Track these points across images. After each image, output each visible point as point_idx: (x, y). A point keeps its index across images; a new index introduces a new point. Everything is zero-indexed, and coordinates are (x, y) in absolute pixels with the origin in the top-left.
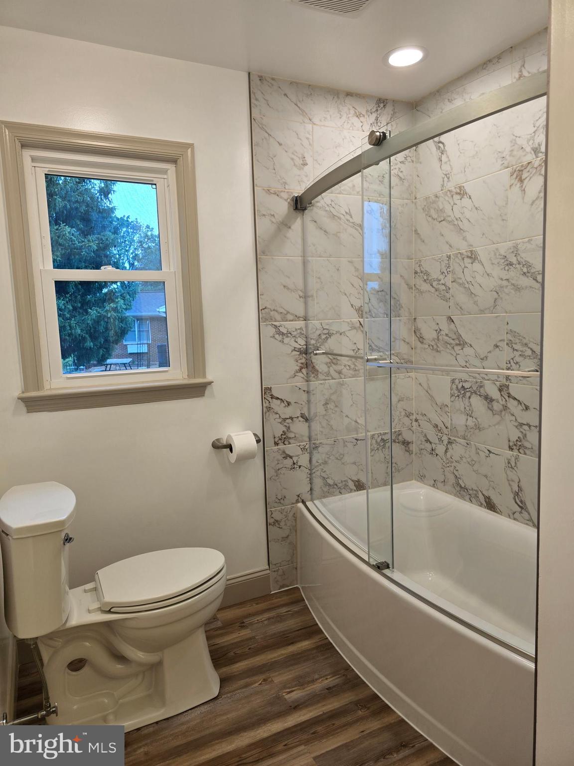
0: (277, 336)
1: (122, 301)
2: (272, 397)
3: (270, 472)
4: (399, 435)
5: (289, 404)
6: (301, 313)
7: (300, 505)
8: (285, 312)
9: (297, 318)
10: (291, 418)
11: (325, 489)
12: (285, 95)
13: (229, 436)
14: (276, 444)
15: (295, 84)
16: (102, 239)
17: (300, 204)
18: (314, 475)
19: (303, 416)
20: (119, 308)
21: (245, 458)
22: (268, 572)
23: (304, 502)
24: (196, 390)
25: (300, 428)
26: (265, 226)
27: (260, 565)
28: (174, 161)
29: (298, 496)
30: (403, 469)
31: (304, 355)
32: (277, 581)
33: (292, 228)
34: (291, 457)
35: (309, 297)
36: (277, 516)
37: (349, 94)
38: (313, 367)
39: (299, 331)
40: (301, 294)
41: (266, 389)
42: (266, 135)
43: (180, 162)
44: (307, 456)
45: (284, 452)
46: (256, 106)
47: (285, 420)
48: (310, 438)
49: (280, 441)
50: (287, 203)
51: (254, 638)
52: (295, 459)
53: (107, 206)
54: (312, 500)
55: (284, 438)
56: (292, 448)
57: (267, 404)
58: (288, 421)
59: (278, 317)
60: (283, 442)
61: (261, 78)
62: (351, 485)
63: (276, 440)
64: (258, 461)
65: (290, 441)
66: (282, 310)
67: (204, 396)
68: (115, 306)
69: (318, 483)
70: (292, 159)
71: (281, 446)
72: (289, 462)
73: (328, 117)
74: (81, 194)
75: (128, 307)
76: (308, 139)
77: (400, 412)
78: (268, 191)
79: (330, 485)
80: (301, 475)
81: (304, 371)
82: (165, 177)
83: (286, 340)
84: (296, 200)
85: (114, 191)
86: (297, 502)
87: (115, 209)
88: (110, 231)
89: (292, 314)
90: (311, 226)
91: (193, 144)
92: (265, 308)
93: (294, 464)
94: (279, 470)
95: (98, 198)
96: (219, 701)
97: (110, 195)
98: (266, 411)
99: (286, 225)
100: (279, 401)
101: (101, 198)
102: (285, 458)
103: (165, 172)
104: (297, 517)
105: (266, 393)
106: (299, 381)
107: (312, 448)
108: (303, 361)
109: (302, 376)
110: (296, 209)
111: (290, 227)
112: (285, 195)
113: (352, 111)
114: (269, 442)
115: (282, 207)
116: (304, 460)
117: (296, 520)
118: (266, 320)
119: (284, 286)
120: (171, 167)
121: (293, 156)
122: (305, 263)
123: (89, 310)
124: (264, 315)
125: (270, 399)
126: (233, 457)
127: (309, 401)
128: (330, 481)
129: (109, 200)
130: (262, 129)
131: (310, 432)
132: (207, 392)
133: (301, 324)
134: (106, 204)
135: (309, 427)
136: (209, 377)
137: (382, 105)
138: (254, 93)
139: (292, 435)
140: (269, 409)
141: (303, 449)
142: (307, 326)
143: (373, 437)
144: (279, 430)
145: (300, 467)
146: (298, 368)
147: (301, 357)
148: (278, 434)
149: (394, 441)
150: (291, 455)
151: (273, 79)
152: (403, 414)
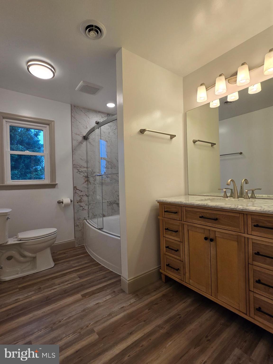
0: (78, 172)
1: (40, 172)
2: (77, 189)
3: (76, 211)
4: (116, 201)
5: (82, 191)
6: (86, 166)
7: (85, 221)
8: (81, 166)
9: (84, 167)
10: (82, 195)
11: (93, 216)
12: (81, 111)
13: (62, 199)
14: (78, 203)
15: (84, 108)
16: (34, 150)
17: (85, 138)
18: (89, 212)
19: (86, 195)
20: (39, 174)
21: (67, 206)
22: (75, 240)
23: (86, 220)
24: (53, 186)
25: (85, 198)
26: (75, 143)
27: (72, 238)
28: (48, 125)
29: (84, 218)
30: (117, 211)
31: (87, 178)
32: (78, 243)
33: (83, 144)
34: (82, 207)
35: (88, 162)
36: (78, 224)
37: (99, 112)
38: (89, 181)
39: (85, 171)
40: (86, 161)
41: (74, 187)
42: (76, 120)
43: (50, 125)
44: (87, 207)
45: (80, 205)
46: (73, 113)
47: (80, 196)
48: (88, 201)
49: (79, 202)
50: (81, 137)
51: (67, 256)
52: (84, 207)
53: (37, 140)
54: (89, 219)
55: (80, 201)
56: (82, 204)
57: (75, 191)
58: (81, 196)
59: (79, 167)
60: (80, 202)
61: (74, 106)
62: (101, 215)
63: (78, 202)
64: (72, 207)
65: (82, 202)
66: (80, 165)
67: (55, 188)
68: (37, 173)
69: (91, 215)
70: (83, 127)
71: (79, 203)
72: (82, 208)
73: (94, 117)
74: (27, 135)
75: (42, 174)
76: (88, 122)
77: (116, 195)
78: (76, 134)
79: (94, 215)
80: (85, 212)
81: (86, 182)
82: (46, 128)
83: (81, 173)
84: (84, 137)
85: (39, 135)
86: (84, 220)
87: (40, 141)
88: (37, 148)
89: (83, 166)
90: (88, 144)
91: (54, 121)
92: (75, 164)
93: (83, 209)
94: (78, 210)
95: (33, 137)
96: (53, 268)
97: (38, 136)
98: (75, 193)
99: (81, 143)
100: (79, 190)
101: (34, 137)
102: (80, 207)
103: (46, 127)
104: (84, 224)
105: (75, 188)
106: (85, 185)
107: (89, 204)
108: (86, 179)
109: (86, 184)
110: (84, 139)
111: (82, 144)
112: (81, 135)
113: (100, 116)
114: (76, 202)
115: (80, 138)
116: (86, 208)
117: (84, 225)
118: (75, 168)
119: (81, 159)
120: (48, 126)
121: (83, 126)
122: (87, 153)
123: (27, 175)
124: (74, 166)
125: (76, 190)
126: (63, 205)
127: (88, 191)
128: (94, 214)
129: (37, 138)
130: (75, 118)
131: (88, 200)
132: (56, 187)
133: (86, 169)
134: (36, 139)
135: (88, 198)
136: (57, 183)
137: (109, 115)
138: (72, 110)
139: (82, 200)
140: (76, 192)
141: (86, 205)
142: (87, 170)
143: (108, 202)
144: (79, 199)
145: (85, 210)
146: (85, 181)
147: (86, 178)
148: (78, 200)
149: (114, 203)
150: (82, 206)
151: (78, 107)
152: (117, 195)
